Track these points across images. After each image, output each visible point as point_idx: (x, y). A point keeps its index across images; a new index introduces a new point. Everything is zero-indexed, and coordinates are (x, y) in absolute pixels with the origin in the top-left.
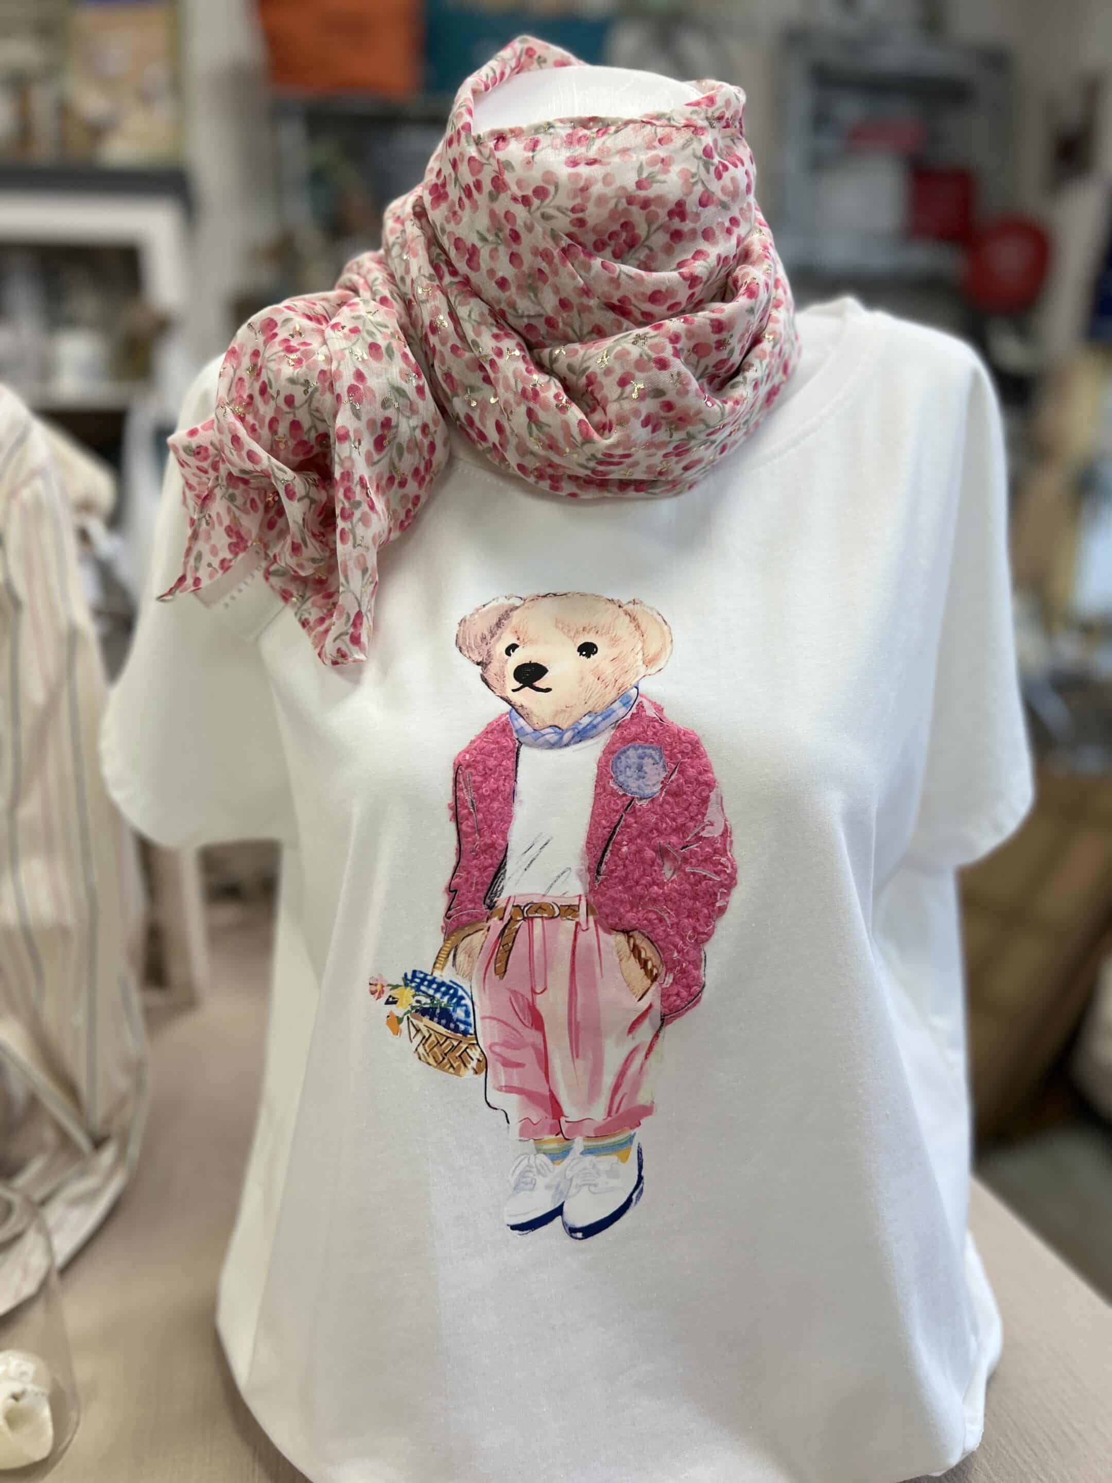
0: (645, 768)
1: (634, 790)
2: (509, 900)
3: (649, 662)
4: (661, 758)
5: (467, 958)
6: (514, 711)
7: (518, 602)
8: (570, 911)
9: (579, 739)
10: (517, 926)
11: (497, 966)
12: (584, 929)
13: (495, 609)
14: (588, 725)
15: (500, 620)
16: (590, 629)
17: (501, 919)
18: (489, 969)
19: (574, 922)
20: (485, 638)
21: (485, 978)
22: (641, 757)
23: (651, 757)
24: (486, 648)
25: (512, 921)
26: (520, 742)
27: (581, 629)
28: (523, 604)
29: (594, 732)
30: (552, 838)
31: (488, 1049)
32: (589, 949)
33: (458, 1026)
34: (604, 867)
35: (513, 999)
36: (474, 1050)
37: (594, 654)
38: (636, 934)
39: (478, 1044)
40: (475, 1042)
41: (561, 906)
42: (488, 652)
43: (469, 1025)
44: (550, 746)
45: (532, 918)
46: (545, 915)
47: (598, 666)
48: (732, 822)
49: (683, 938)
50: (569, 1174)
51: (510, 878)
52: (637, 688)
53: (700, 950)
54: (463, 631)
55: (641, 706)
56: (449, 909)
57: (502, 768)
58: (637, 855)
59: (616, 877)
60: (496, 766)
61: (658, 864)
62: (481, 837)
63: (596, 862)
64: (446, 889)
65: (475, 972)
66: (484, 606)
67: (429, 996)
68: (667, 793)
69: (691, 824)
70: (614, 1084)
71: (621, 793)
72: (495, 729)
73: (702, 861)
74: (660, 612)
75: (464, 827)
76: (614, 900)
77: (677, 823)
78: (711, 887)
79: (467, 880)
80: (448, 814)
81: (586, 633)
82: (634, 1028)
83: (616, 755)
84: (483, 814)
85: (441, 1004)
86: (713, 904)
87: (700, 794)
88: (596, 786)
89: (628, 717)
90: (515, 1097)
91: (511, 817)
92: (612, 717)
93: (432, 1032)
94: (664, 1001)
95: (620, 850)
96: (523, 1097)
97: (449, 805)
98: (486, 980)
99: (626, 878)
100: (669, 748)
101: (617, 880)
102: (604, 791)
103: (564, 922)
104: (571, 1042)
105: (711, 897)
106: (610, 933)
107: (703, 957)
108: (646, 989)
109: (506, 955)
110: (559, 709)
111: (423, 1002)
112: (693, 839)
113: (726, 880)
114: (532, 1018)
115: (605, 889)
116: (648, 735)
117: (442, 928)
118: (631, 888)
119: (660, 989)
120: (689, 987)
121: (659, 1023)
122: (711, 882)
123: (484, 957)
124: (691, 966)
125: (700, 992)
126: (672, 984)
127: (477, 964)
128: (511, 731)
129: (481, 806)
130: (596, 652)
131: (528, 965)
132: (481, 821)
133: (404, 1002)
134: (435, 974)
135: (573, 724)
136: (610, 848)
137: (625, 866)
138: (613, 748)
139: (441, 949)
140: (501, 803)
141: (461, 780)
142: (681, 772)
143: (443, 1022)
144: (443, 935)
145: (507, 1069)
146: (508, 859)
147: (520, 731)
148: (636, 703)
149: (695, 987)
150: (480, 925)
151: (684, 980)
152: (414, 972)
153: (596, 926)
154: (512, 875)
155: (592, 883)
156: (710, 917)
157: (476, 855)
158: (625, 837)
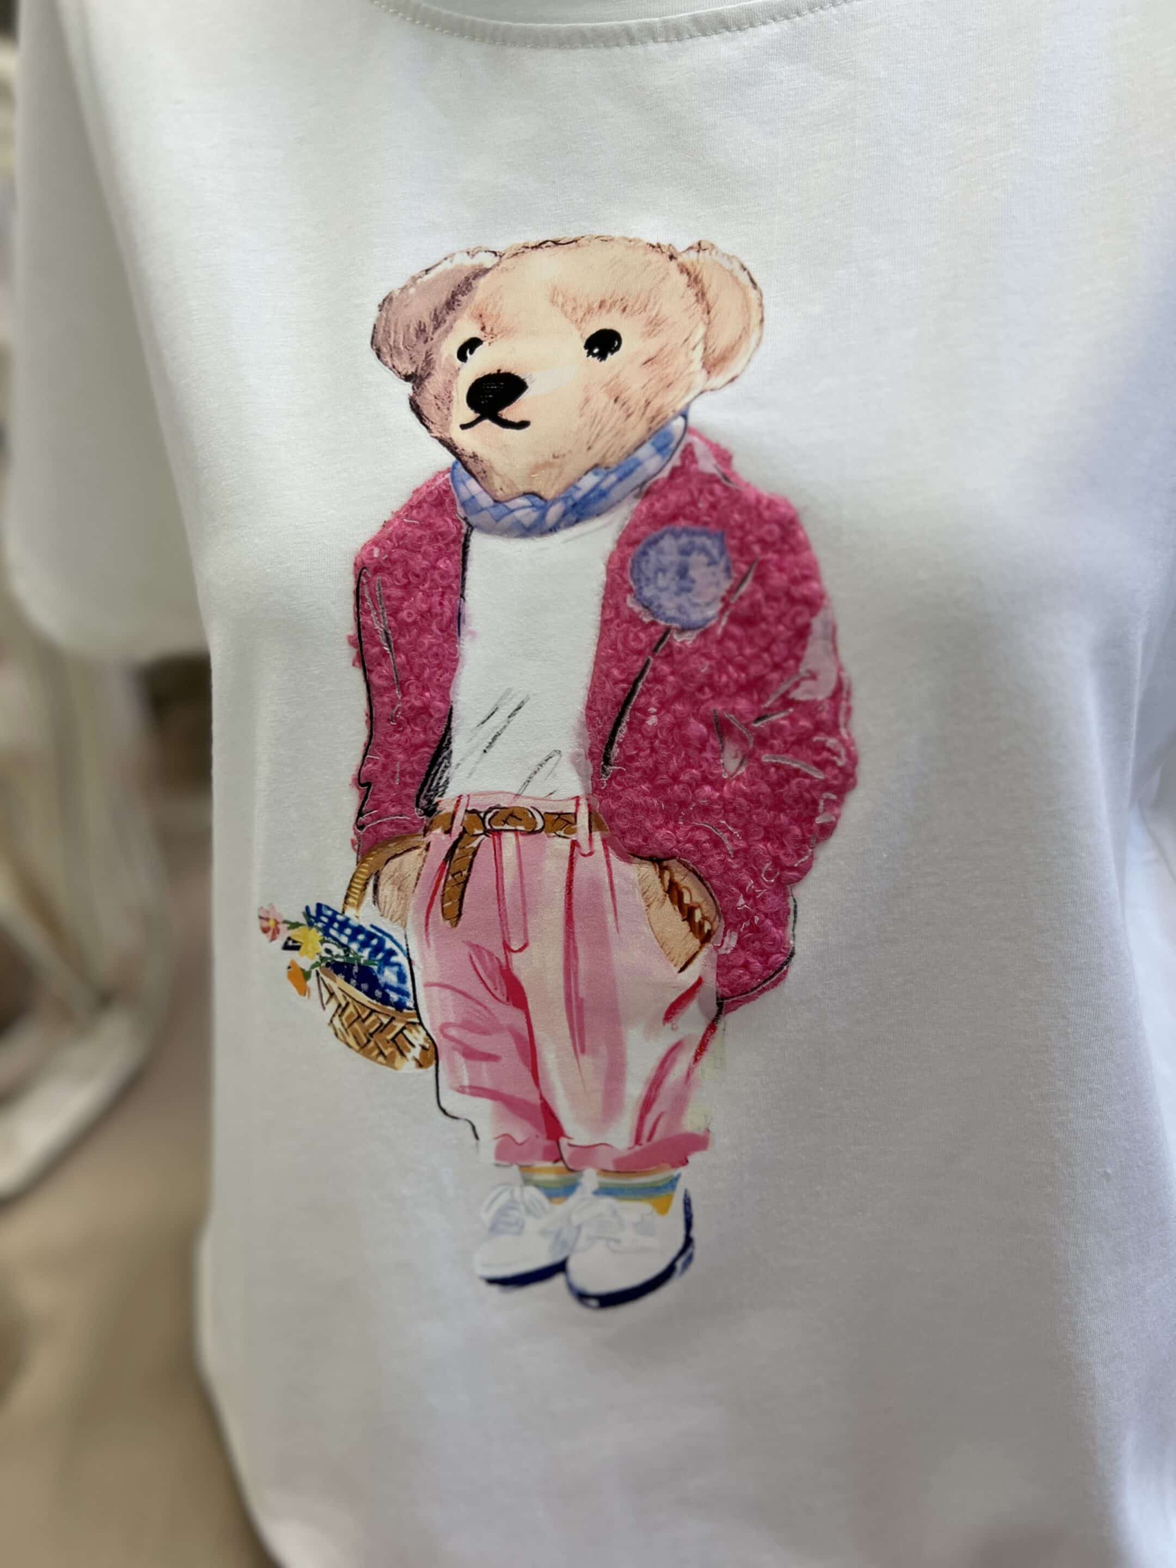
0: (692, 573)
1: (671, 613)
2: (458, 801)
3: (712, 364)
4: (722, 553)
5: (396, 892)
6: (459, 466)
7: (487, 260)
8: (560, 822)
9: (574, 519)
10: (475, 845)
11: (446, 905)
12: (586, 852)
13: (447, 275)
14: (592, 490)
15: (454, 295)
16: (615, 303)
17: (448, 832)
18: (433, 909)
19: (568, 842)
20: (424, 330)
21: (427, 925)
22: (685, 552)
23: (704, 550)
24: (427, 347)
25: (466, 835)
26: (469, 525)
27: (596, 305)
28: (498, 265)
29: (603, 503)
30: (528, 698)
31: (438, 1032)
32: (595, 885)
33: (388, 995)
34: (616, 751)
35: (474, 956)
36: (414, 1031)
37: (612, 352)
38: (673, 863)
39: (421, 1024)
40: (416, 1020)
41: (546, 813)
42: (428, 355)
43: (407, 995)
44: (523, 531)
45: (499, 832)
46: (521, 828)
47: (617, 376)
48: (853, 672)
49: (755, 876)
50: (576, 1219)
51: (458, 765)
52: (685, 416)
53: (786, 896)
54: (387, 320)
55: (689, 453)
56: (360, 814)
57: (437, 572)
58: (676, 730)
59: (637, 769)
60: (425, 570)
61: (713, 747)
62: (404, 695)
63: (602, 741)
64: (354, 780)
65: (410, 913)
66: (427, 271)
67: (341, 945)
68: (733, 619)
69: (775, 676)
70: (644, 1094)
71: (647, 620)
72: (424, 500)
73: (793, 743)
74: (746, 265)
75: (374, 678)
76: (634, 807)
77: (747, 674)
78: (808, 791)
79: (385, 767)
80: (347, 653)
81: (604, 311)
82: (674, 1014)
83: (639, 548)
84: (407, 656)
85: (359, 959)
86: (811, 819)
87: (793, 620)
88: (603, 607)
89: (665, 473)
90: (485, 1105)
91: (457, 661)
92: (634, 475)
93: (350, 1000)
94: (722, 975)
95: (643, 721)
96: (499, 1104)
97: (350, 637)
98: (430, 925)
99: (656, 770)
100: (738, 533)
101: (638, 775)
102: (618, 615)
103: (550, 841)
104: (571, 1028)
105: (806, 808)
106: (629, 861)
107: (792, 907)
108: (691, 954)
109: (459, 890)
110: (541, 461)
111: (335, 953)
112: (778, 703)
113: (835, 777)
114: (508, 990)
115: (619, 788)
116: (699, 509)
117: (353, 843)
118: (664, 787)
119: (715, 956)
120: (764, 955)
121: (715, 1008)
122: (807, 781)
123: (423, 891)
124: (769, 922)
125: (786, 963)
126: (735, 949)
127: (413, 902)
128: (453, 502)
129: (402, 641)
130: (618, 348)
131: (496, 906)
132: (403, 668)
133: (310, 948)
134: (348, 914)
135: (566, 489)
136: (627, 718)
137: (653, 750)
138: (635, 535)
139: (354, 876)
140: (436, 637)
141: (367, 595)
142: (761, 579)
143: (365, 986)
144: (355, 854)
145: (471, 1063)
146: (453, 733)
147: (470, 503)
148: (681, 447)
149: (774, 957)
150: (413, 841)
151: (757, 944)
152: (319, 906)
153: (605, 849)
154: (462, 760)
155: (596, 777)
156: (805, 841)
157: (399, 725)
158: (654, 700)
